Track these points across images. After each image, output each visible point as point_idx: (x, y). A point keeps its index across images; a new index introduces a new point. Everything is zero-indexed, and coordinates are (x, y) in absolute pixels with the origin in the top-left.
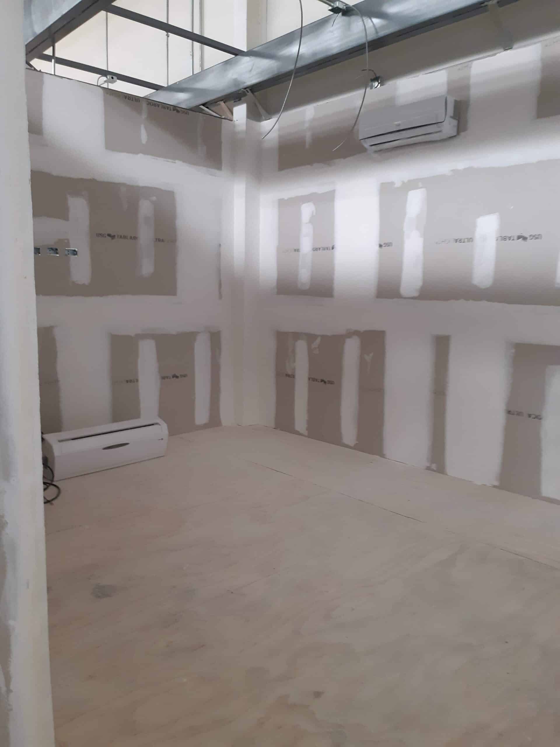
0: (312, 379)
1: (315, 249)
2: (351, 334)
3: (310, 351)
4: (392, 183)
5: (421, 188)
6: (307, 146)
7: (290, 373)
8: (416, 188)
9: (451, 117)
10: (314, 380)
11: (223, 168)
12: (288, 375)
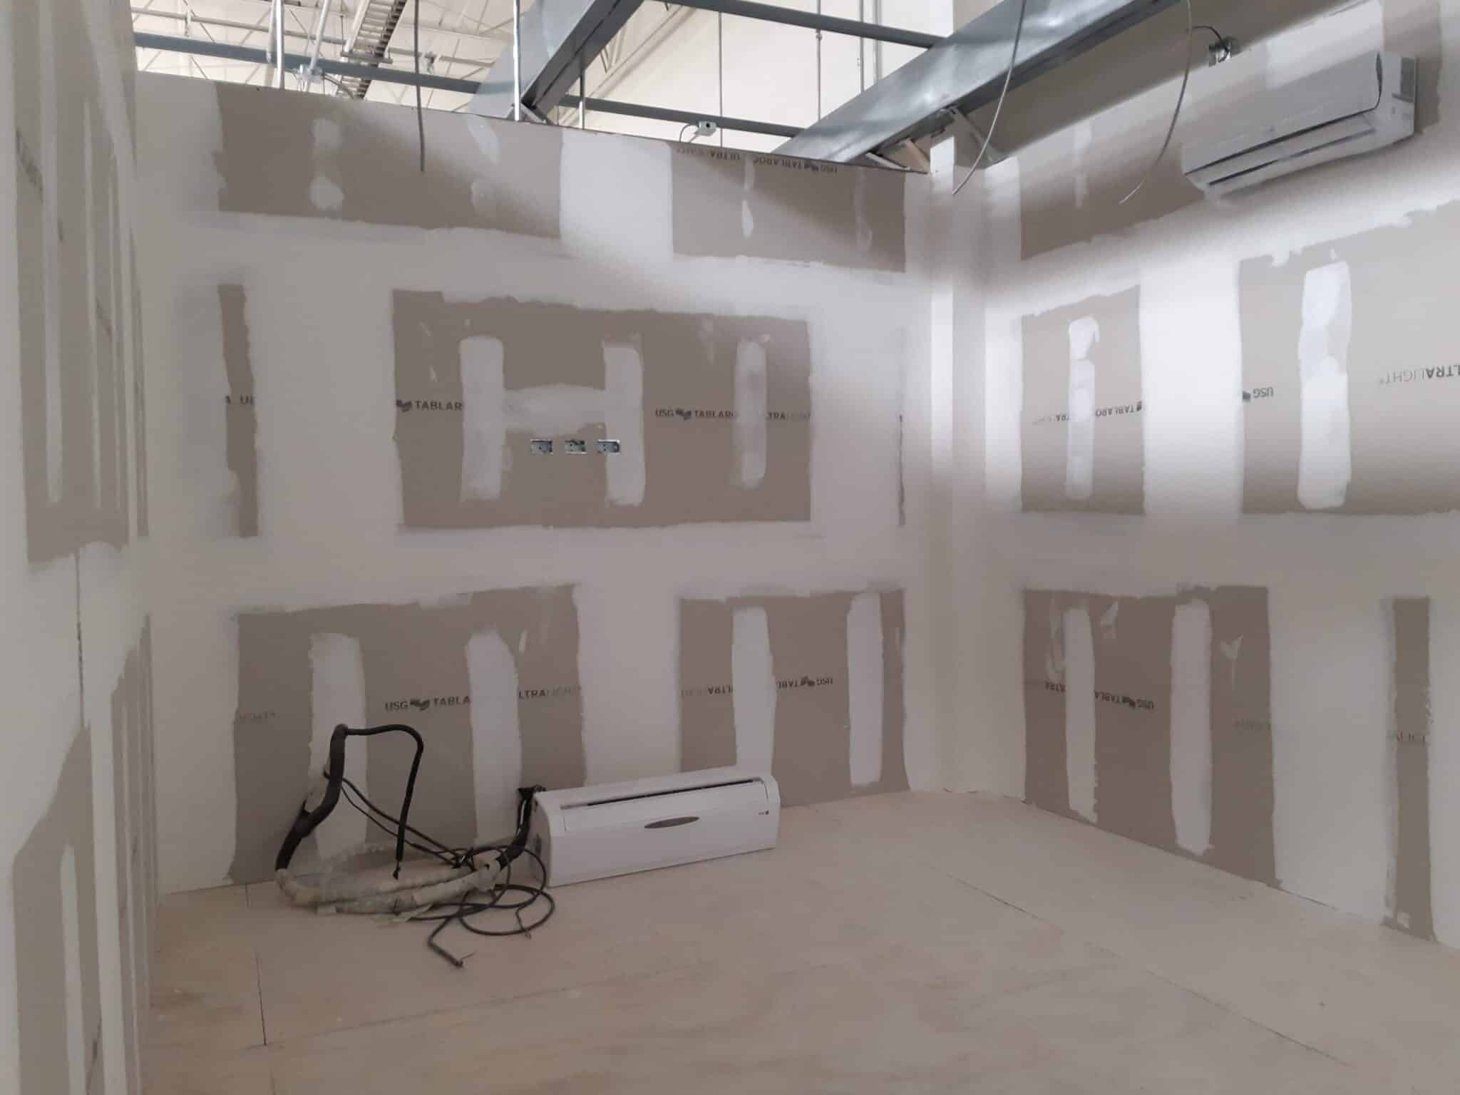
0: (1102, 696)
1: (1100, 413)
2: (1187, 595)
3: (1096, 632)
4: (1269, 258)
5: (1336, 261)
6: (1079, 204)
7: (1054, 679)
8: (1326, 261)
9: (1395, 96)
10: (1106, 697)
11: (909, 265)
12: (1050, 686)
